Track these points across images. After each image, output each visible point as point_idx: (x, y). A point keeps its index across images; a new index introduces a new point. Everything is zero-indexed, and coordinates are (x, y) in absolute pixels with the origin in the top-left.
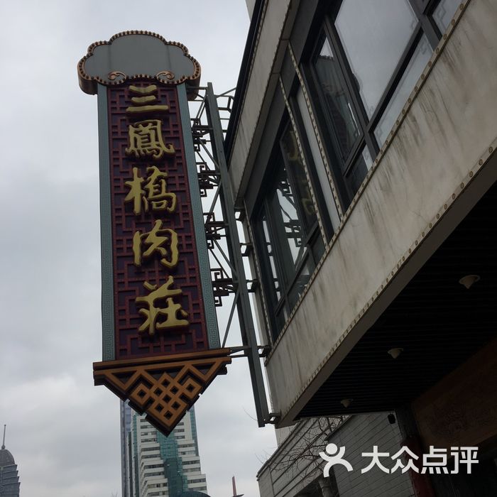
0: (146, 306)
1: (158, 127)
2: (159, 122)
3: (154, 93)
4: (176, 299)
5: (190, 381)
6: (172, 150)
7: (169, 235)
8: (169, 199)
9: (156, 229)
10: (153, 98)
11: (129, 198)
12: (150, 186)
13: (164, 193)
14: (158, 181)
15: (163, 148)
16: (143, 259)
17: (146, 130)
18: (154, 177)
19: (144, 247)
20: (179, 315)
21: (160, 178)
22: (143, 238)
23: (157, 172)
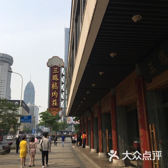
0: (53, 103)
1: (57, 76)
2: (57, 75)
3: (57, 69)
4: (56, 102)
5: (57, 112)
6: (58, 80)
7: (56, 93)
8: (57, 88)
9: (55, 92)
10: (57, 70)
11: (52, 87)
12: (55, 85)
13: (56, 87)
14: (56, 85)
15: (57, 79)
16: (53, 96)
17: (55, 76)
18: (55, 84)
19: (53, 94)
20: (56, 104)
21: (56, 84)
22: (53, 93)
23: (56, 83)
